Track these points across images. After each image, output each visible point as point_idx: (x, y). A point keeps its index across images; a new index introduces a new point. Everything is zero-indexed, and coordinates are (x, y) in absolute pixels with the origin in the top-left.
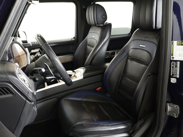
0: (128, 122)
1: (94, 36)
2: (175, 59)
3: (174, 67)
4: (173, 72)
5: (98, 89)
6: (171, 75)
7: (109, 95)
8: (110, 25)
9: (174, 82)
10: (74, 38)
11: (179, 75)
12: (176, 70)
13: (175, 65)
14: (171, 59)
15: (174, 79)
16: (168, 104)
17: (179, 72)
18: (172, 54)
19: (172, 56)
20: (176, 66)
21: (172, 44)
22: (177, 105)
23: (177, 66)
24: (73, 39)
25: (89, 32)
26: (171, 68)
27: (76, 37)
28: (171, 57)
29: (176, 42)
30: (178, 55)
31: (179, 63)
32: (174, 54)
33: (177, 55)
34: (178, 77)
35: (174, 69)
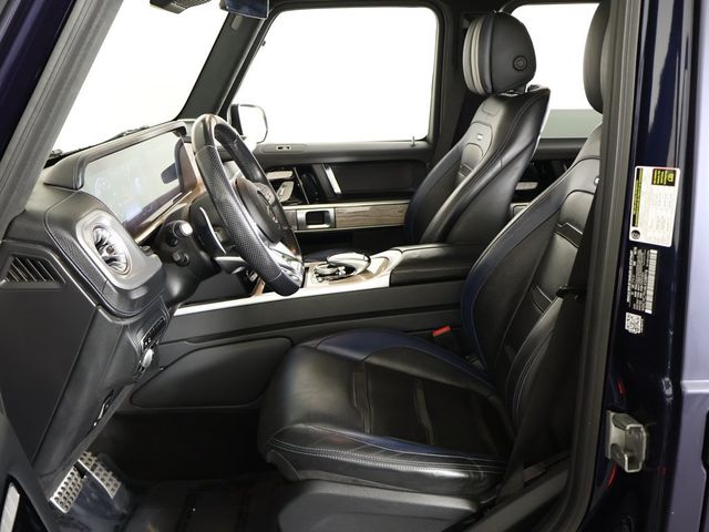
0: (478, 463)
1: (481, 135)
2: (642, 239)
3: (639, 269)
4: (633, 290)
5: (438, 333)
6: (628, 300)
7: (477, 363)
8: (543, 96)
9: (634, 331)
10: (424, 139)
11: (651, 304)
12: (645, 284)
13: (640, 262)
14: (631, 238)
15: (635, 316)
16: (612, 414)
17: (652, 293)
18: (634, 216)
19: (634, 225)
20: (645, 268)
21: (638, 178)
22: (641, 423)
23: (647, 268)
24: (423, 144)
25: (474, 120)
26: (628, 274)
27: (431, 137)
28: (632, 229)
29: (651, 169)
30: (655, 225)
31: (654, 252)
32: (640, 220)
33: (650, 223)
34: (650, 312)
35: (639, 280)
